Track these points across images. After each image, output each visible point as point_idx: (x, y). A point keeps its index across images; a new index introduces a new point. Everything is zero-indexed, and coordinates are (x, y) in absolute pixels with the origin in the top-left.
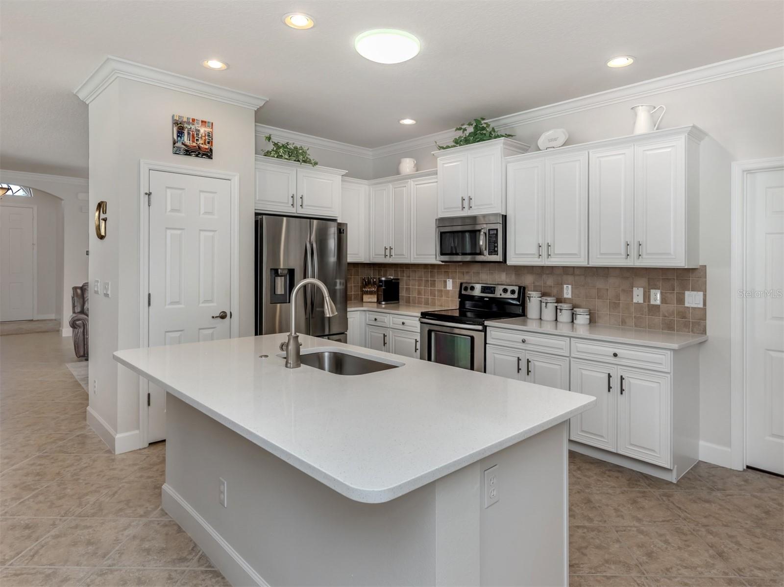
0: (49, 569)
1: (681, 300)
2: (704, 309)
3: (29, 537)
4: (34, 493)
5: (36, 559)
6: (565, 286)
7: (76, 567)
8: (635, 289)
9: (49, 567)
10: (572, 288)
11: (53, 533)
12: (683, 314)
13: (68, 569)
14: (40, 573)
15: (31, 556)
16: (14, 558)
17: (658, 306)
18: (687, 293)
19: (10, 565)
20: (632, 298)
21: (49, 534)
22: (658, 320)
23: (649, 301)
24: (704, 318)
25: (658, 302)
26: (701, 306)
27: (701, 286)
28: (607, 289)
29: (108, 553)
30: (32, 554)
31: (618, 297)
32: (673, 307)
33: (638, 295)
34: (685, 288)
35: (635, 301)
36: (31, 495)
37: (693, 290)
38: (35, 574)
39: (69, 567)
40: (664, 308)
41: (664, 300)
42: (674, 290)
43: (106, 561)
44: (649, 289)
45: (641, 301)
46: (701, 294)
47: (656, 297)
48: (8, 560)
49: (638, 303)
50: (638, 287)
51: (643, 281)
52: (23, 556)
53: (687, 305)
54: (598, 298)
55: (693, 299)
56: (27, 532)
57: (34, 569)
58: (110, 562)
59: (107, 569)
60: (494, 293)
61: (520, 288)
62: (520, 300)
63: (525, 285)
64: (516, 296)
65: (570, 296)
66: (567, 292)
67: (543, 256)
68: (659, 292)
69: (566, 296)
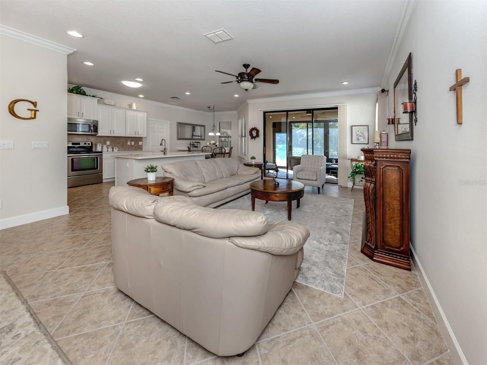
1: (138, 144)
2: (142, 145)
6: (107, 142)
10: (110, 142)
18: (139, 142)
22: (133, 148)
24: (142, 147)
25: (133, 144)
26: (142, 144)
27: (142, 141)
28: (120, 142)
32: (137, 145)
33: (129, 143)
35: (128, 144)
41: (135, 144)
42: (137, 142)
44: (131, 142)
45: (130, 144)
46: (142, 142)
47: (133, 143)
50: (129, 141)
54: (118, 144)
55: (140, 143)
60: (80, 145)
61: (92, 143)
62: (92, 147)
63: (92, 141)
64: (90, 145)
65: (109, 144)
66: (108, 143)
67: (111, 133)
68: (133, 142)
69: (107, 144)
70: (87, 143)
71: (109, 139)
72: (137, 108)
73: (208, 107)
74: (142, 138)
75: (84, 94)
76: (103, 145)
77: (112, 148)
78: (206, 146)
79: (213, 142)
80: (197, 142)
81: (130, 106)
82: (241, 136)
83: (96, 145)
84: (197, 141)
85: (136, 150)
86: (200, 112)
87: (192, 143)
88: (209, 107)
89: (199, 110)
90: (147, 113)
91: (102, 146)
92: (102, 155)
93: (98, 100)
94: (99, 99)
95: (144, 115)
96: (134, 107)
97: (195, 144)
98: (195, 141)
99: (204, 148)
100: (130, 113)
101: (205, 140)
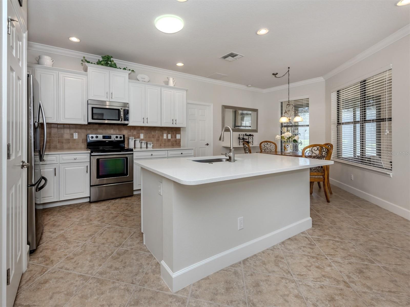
1: (176, 137)
2: (180, 139)
6: (141, 134)
8: (164, 134)
10: (144, 135)
12: (176, 141)
17: (170, 139)
18: (177, 135)
20: (163, 137)
22: (170, 143)
23: (168, 138)
24: (180, 142)
25: (170, 138)
26: (180, 138)
27: (180, 133)
28: (156, 135)
31: (159, 137)
32: (174, 139)
33: (165, 136)
34: (176, 134)
35: (164, 138)
37: (178, 134)
40: (172, 140)
41: (172, 137)
42: (174, 134)
44: (168, 134)
45: (166, 138)
46: (180, 135)
49: (165, 139)
50: (165, 134)
51: (166, 132)
53: (177, 138)
54: (153, 138)
55: (178, 136)
60: (111, 139)
61: (124, 136)
62: (123, 142)
63: (124, 134)
64: (122, 139)
65: (143, 138)
66: (142, 136)
67: (144, 122)
68: (170, 135)
69: (141, 138)
70: (119, 136)
71: (143, 131)
72: (174, 86)
73: (273, 74)
74: (180, 128)
75: (114, 66)
76: (136, 139)
77: (146, 143)
78: (266, 142)
79: (288, 135)
80: (247, 135)
81: (167, 83)
82: (336, 122)
83: (128, 139)
84: (248, 133)
85: (173, 146)
86: (252, 89)
87: (241, 137)
88: (275, 73)
89: (252, 86)
90: (187, 91)
91: (135, 141)
92: (133, 154)
93: (129, 74)
94: (130, 72)
95: (183, 95)
96: (171, 83)
97: (245, 137)
98: (244, 133)
99: (263, 144)
100: (166, 92)
101: (257, 132)
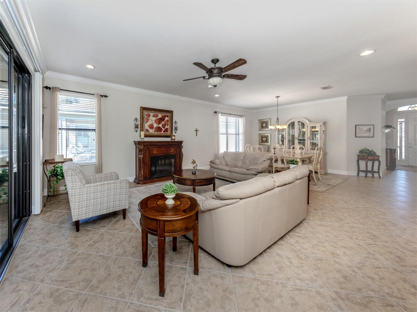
0: (372, 252)
3: (372, 239)
4: (386, 228)
5: (370, 246)
7: (385, 260)
9: (373, 251)
11: (384, 244)
13: (380, 257)
14: (368, 251)
15: (368, 244)
16: (361, 240)
19: (359, 241)
21: (381, 243)
29: (406, 267)
30: (369, 243)
36: (384, 228)
38: (366, 249)
39: (381, 257)
43: (402, 268)
48: (359, 240)
52: (365, 242)
56: (373, 237)
57: (366, 248)
58: (404, 270)
59: (400, 271)
